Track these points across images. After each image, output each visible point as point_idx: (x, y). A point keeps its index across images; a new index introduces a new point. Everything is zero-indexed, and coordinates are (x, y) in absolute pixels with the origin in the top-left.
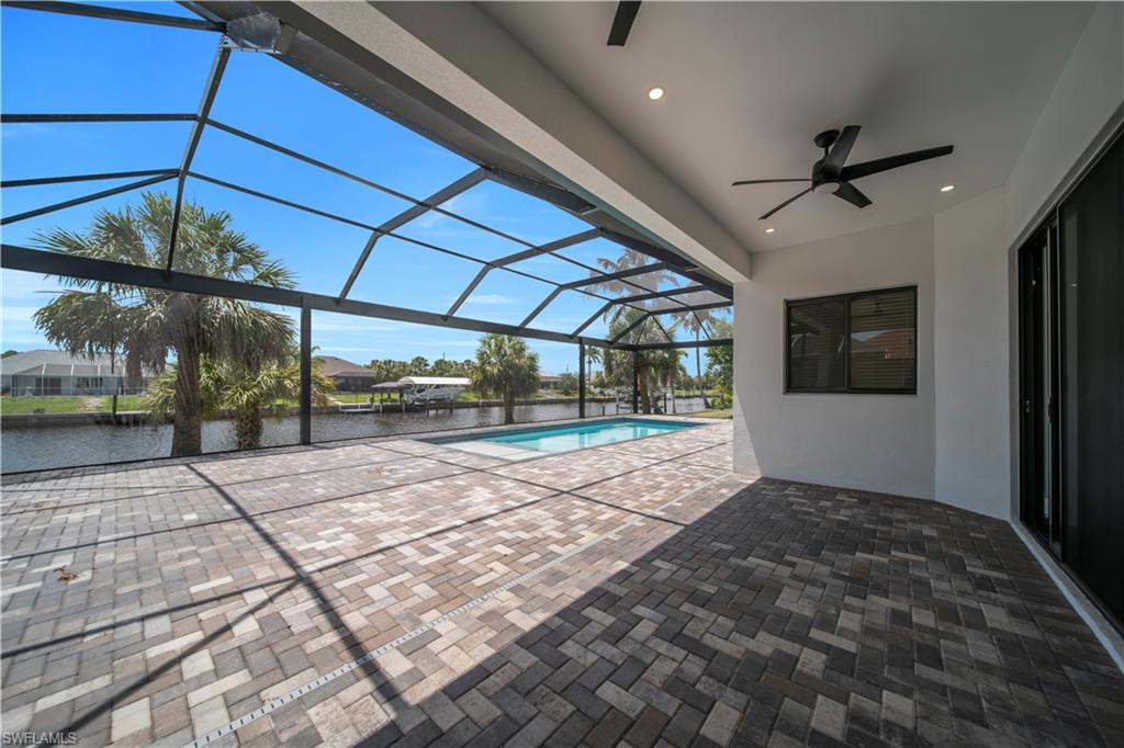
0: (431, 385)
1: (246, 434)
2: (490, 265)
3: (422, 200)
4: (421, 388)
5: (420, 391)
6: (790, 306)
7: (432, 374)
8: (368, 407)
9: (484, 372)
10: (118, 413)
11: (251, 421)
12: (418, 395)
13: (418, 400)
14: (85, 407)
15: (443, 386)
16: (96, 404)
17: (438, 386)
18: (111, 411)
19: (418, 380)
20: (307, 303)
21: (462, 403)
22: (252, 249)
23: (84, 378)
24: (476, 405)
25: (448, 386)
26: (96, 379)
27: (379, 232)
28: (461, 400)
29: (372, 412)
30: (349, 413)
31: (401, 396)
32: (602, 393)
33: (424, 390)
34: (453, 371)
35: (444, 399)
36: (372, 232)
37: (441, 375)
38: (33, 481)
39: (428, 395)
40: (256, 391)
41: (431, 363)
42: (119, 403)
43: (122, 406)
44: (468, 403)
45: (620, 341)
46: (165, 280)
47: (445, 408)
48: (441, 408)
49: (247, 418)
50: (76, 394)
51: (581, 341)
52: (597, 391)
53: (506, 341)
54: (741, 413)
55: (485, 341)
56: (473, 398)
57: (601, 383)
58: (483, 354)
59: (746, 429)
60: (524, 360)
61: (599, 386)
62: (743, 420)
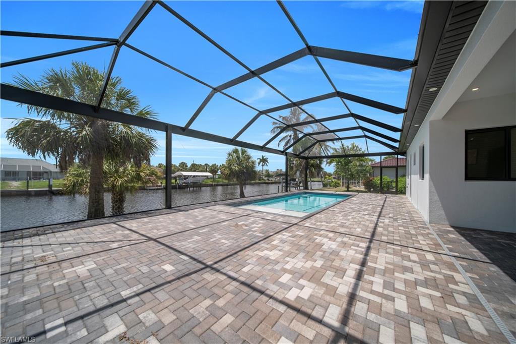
0: (191, 176)
1: (117, 201)
2: (261, 113)
3: (253, 69)
4: (186, 177)
5: (185, 179)
6: (468, 133)
7: (190, 170)
8: (160, 186)
9: (231, 169)
10: (29, 190)
11: (120, 195)
12: (185, 181)
13: (185, 183)
14: (10, 187)
15: (197, 176)
16: (16, 185)
17: (194, 176)
18: (25, 189)
19: (185, 173)
20: (169, 129)
21: (205, 184)
22: (134, 98)
23: (8, 172)
24: (211, 185)
25: (199, 176)
26: (16, 172)
27: (215, 90)
28: (204, 183)
29: (161, 189)
30: (150, 189)
31: (176, 181)
32: (268, 179)
33: (187, 178)
34: (201, 169)
35: (197, 183)
36: (212, 89)
37: (195, 171)
38: (22, 237)
39: (190, 181)
40: (126, 179)
41: (189, 165)
42: (29, 185)
43: (31, 186)
44: (208, 185)
45: (301, 155)
46: (95, 111)
47: (196, 187)
48: (195, 187)
49: (117, 193)
50: (5, 180)
51: (286, 154)
52: (266, 179)
53: (241, 155)
54: (435, 191)
55: (230, 154)
56: (209, 182)
57: (268, 175)
58: (230, 160)
59: (438, 199)
60: (251, 163)
61: (267, 177)
62: (437, 194)
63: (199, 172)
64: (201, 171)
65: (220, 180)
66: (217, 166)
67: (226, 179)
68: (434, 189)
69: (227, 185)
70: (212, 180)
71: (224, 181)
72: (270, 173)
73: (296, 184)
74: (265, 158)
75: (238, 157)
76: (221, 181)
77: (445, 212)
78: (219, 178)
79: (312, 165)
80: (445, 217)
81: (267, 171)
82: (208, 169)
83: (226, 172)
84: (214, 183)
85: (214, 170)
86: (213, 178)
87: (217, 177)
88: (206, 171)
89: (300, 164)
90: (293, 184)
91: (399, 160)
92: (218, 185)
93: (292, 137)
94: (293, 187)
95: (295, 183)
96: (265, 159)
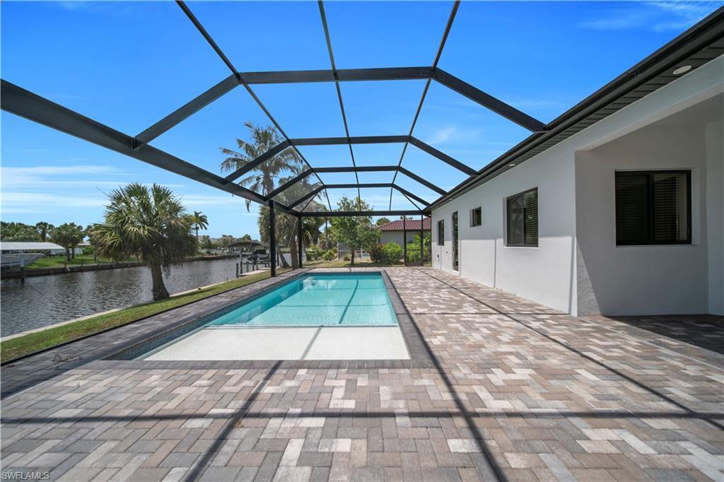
25: (16, 251)
47: (8, 278)
51: (271, 204)
52: (204, 251)
53: (152, 200)
54: (584, 264)
55: (118, 199)
56: (53, 264)
57: (209, 245)
58: (120, 212)
59: (588, 277)
60: (183, 221)
61: (205, 248)
62: (585, 269)
63: (16, 240)
64: (23, 240)
65: (91, 257)
66: (80, 227)
67: (107, 254)
68: (582, 260)
69: (111, 267)
70: (64, 259)
71: (105, 260)
72: (213, 242)
73: (266, 258)
74: (200, 215)
75: (146, 207)
76: (91, 261)
77: (596, 296)
78: (85, 254)
79: (307, 227)
80: (597, 303)
81: (206, 238)
82: (47, 235)
83: (108, 239)
84: (68, 266)
85: (68, 236)
86: (68, 253)
87: (78, 251)
88: (44, 239)
89: (288, 225)
90: (261, 259)
91: (406, 223)
92: (81, 270)
93: (261, 180)
94: (262, 263)
95: (265, 256)
96: (201, 217)
